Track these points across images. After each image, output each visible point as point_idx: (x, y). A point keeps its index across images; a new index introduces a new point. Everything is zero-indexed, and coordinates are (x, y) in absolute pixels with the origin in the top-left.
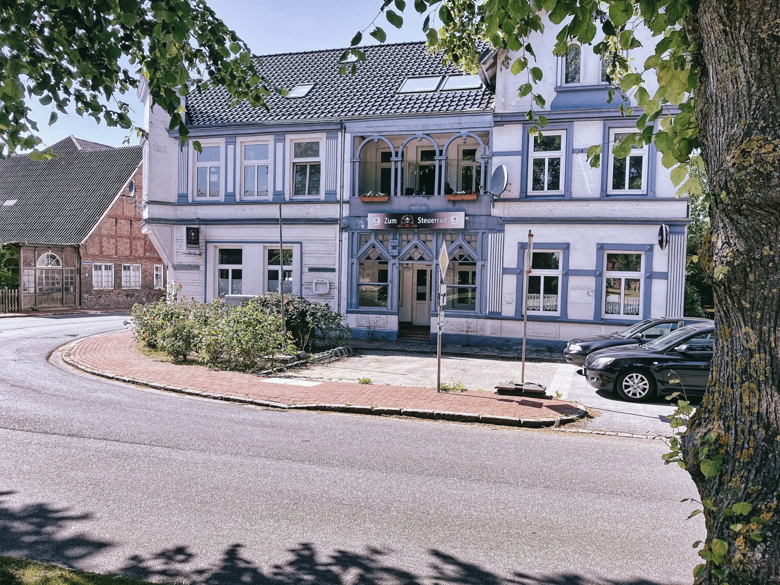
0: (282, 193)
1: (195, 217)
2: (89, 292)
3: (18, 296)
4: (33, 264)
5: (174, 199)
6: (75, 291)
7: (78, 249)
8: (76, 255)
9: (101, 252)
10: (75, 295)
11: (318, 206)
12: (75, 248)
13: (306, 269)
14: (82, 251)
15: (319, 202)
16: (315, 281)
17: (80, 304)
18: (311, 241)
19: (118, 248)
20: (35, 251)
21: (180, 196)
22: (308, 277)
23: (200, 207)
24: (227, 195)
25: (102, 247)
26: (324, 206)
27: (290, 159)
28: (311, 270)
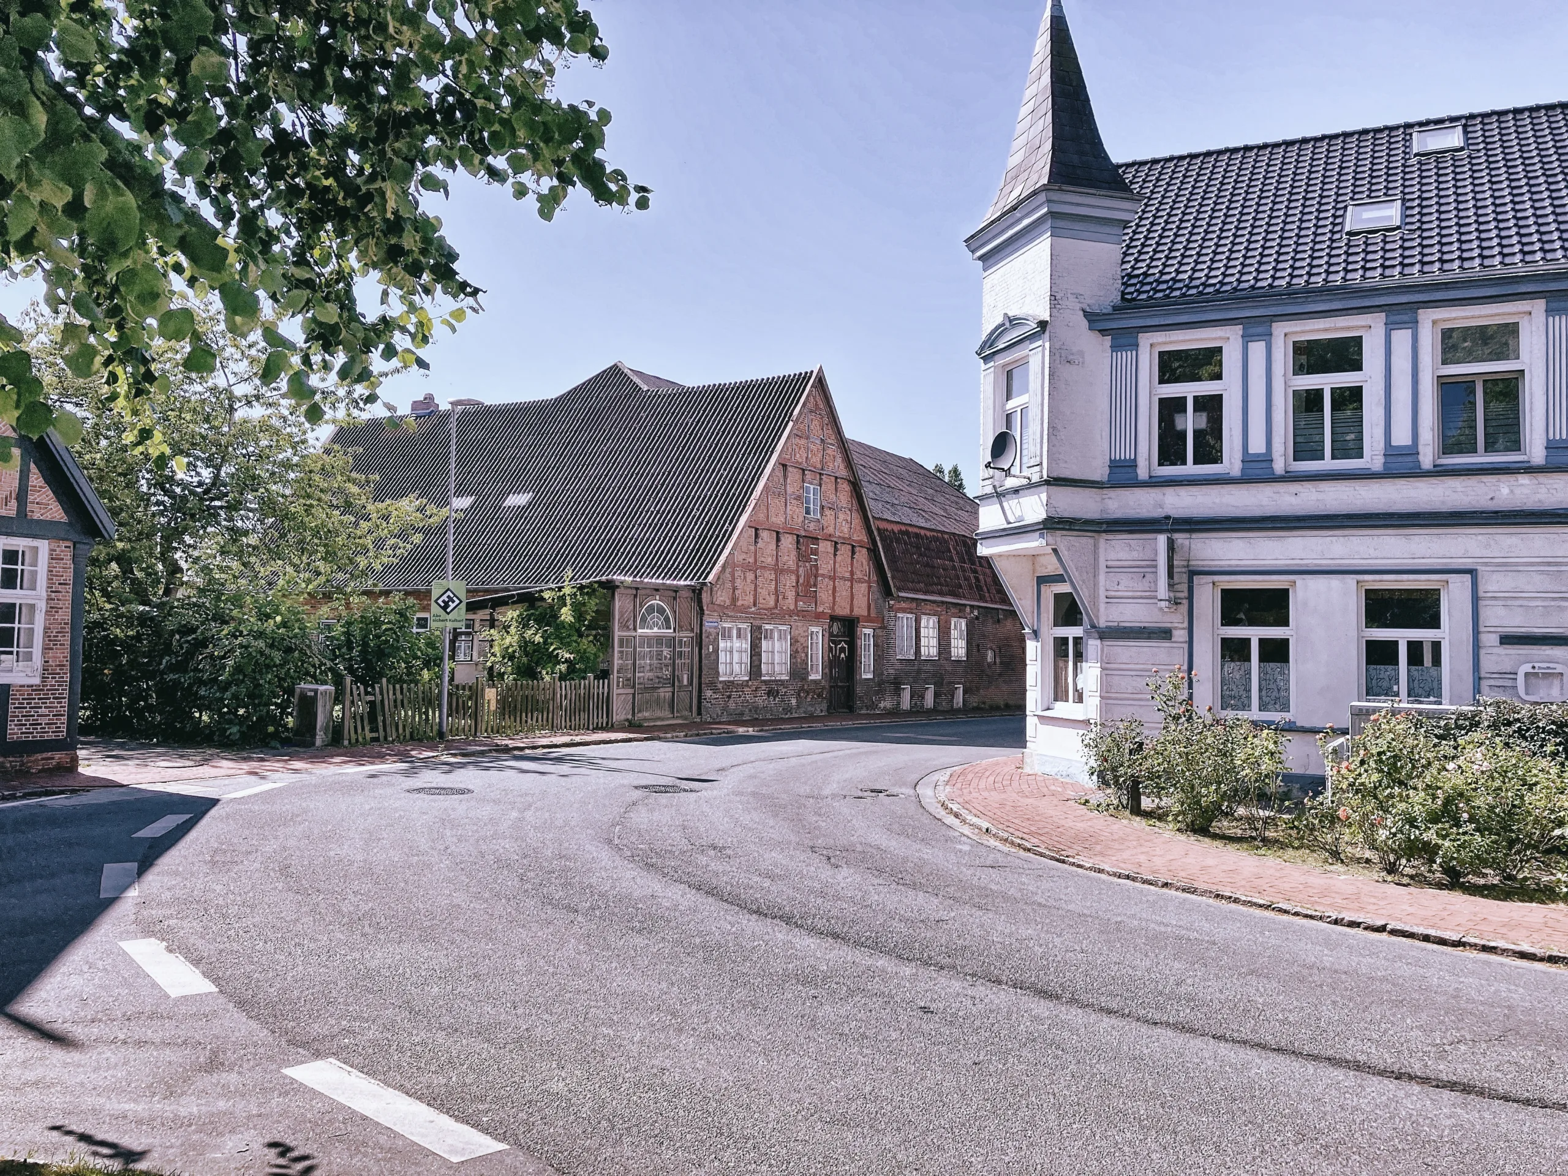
0: (1413, 451)
1: (1158, 513)
2: (713, 685)
3: (608, 693)
4: (631, 627)
5: (1100, 472)
6: (691, 683)
7: (700, 594)
8: (694, 605)
9: (734, 600)
10: (691, 692)
11: (1524, 480)
12: (694, 591)
13: (1490, 640)
14: (705, 597)
15: (1529, 469)
16: (1527, 668)
17: (699, 713)
18: (1505, 567)
19: (759, 590)
20: (635, 596)
21: (1115, 465)
22: (1496, 658)
23: (1169, 491)
24: (1248, 459)
25: (734, 589)
26: (1542, 478)
27: (1430, 367)
28: (1507, 640)
